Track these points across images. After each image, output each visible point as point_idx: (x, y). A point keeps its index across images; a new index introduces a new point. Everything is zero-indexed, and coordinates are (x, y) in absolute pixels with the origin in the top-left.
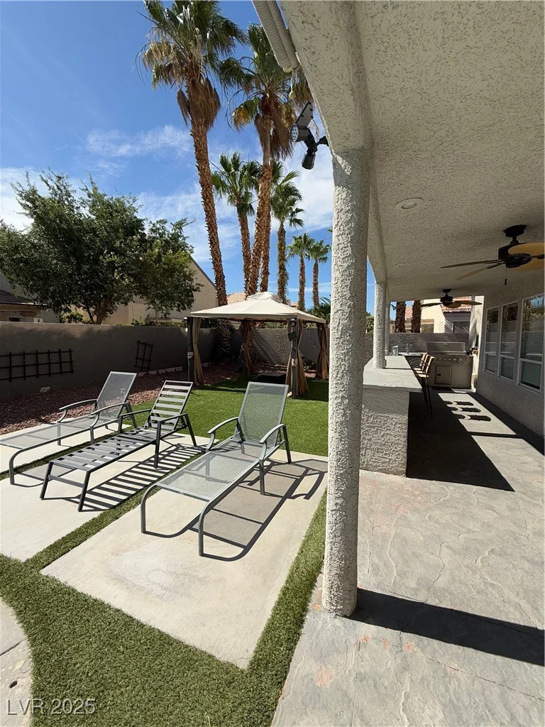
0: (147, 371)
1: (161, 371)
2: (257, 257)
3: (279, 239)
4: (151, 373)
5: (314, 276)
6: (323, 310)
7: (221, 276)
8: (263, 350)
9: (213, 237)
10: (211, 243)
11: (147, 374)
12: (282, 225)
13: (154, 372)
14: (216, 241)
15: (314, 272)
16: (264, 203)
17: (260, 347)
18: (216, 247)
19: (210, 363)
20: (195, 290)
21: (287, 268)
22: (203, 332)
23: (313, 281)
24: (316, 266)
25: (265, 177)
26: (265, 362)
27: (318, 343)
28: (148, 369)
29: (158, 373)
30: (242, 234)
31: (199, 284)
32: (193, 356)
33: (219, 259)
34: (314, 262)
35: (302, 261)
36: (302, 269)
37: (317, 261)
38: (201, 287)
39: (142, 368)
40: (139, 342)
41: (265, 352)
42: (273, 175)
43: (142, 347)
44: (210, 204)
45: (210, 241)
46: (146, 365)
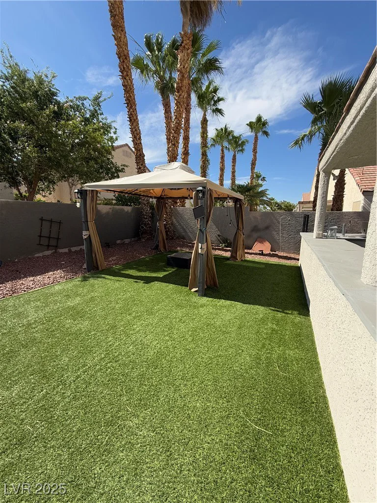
0: (56, 250)
1: (73, 249)
2: (176, 135)
3: (202, 128)
4: (61, 251)
5: (233, 166)
6: (240, 189)
7: (140, 155)
8: (183, 227)
9: (131, 114)
10: (130, 121)
11: (56, 252)
12: (205, 115)
13: (66, 250)
14: (135, 118)
15: (233, 162)
16: (183, 76)
17: (180, 224)
18: (135, 124)
19: (133, 239)
20: (120, 171)
21: (208, 154)
22: (124, 210)
23: (231, 170)
24: (234, 156)
25: (184, 47)
26: (184, 238)
27: (234, 221)
28: (56, 247)
29: (70, 251)
30: (166, 118)
31: (124, 165)
32: (90, 236)
33: (138, 137)
34: (232, 153)
35: (222, 151)
36: (223, 157)
37: (235, 153)
38: (125, 168)
39: (48, 246)
40: (42, 219)
41: (184, 230)
42: (193, 45)
43: (46, 225)
44: (127, 78)
45: (130, 118)
46: (53, 242)
